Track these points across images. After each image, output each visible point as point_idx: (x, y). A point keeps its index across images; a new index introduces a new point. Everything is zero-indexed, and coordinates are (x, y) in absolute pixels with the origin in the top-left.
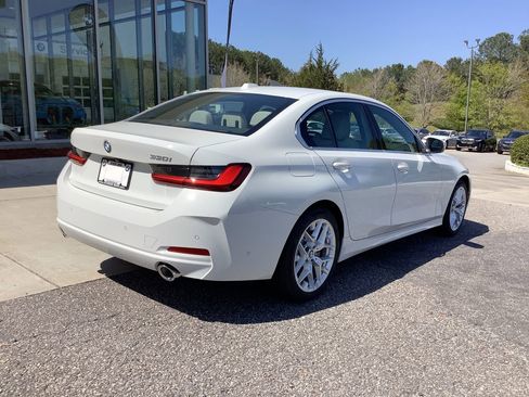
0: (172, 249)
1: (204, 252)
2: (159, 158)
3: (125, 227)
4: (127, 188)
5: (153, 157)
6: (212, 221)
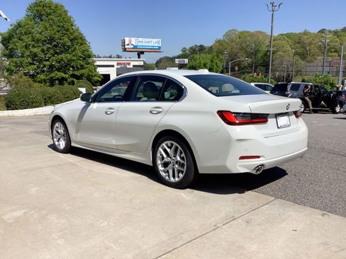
4: (290, 125)
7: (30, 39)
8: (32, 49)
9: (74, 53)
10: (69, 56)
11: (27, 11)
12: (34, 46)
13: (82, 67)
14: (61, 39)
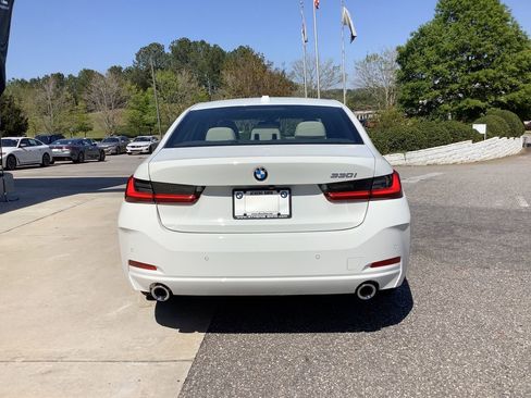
0: (374, 265)
1: (396, 260)
2: (343, 175)
3: (318, 257)
4: (290, 216)
5: (335, 176)
6: (401, 228)
7: (434, 52)
8: (436, 68)
9: (500, 67)
10: (491, 72)
11: (437, 11)
12: (437, 63)
13: (514, 88)
14: (480, 46)
